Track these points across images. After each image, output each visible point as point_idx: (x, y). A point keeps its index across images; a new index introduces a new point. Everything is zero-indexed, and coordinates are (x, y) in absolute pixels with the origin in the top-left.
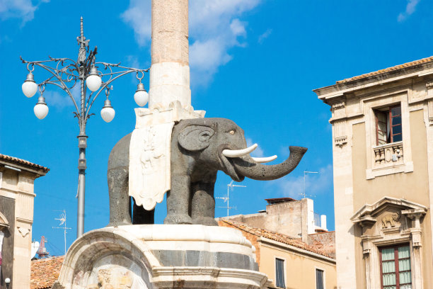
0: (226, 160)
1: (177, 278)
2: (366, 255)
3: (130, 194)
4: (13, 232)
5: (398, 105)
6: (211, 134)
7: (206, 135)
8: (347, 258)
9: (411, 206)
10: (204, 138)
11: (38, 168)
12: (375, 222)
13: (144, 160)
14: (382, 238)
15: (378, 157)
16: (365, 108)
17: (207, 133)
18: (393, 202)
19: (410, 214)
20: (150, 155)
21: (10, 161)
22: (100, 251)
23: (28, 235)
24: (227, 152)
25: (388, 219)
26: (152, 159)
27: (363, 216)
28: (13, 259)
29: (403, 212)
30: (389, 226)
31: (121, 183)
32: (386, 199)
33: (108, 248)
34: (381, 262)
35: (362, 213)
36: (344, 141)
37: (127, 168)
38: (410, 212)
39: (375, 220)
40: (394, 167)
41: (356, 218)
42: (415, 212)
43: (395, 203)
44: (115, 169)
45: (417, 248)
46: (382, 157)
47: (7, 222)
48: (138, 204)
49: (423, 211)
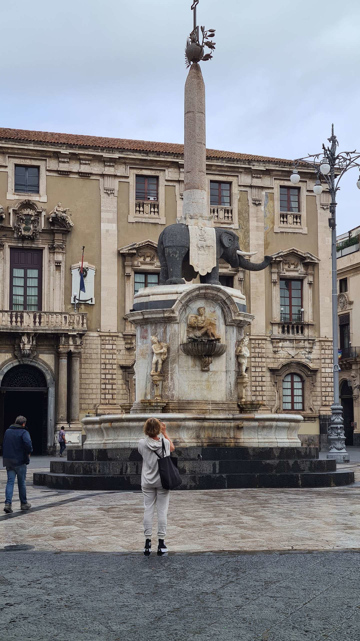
0: (238, 255)
3: (190, 264)
7: (230, 240)
13: (200, 246)
17: (231, 238)
20: (203, 244)
24: (238, 251)
26: (204, 246)
44: (180, 246)
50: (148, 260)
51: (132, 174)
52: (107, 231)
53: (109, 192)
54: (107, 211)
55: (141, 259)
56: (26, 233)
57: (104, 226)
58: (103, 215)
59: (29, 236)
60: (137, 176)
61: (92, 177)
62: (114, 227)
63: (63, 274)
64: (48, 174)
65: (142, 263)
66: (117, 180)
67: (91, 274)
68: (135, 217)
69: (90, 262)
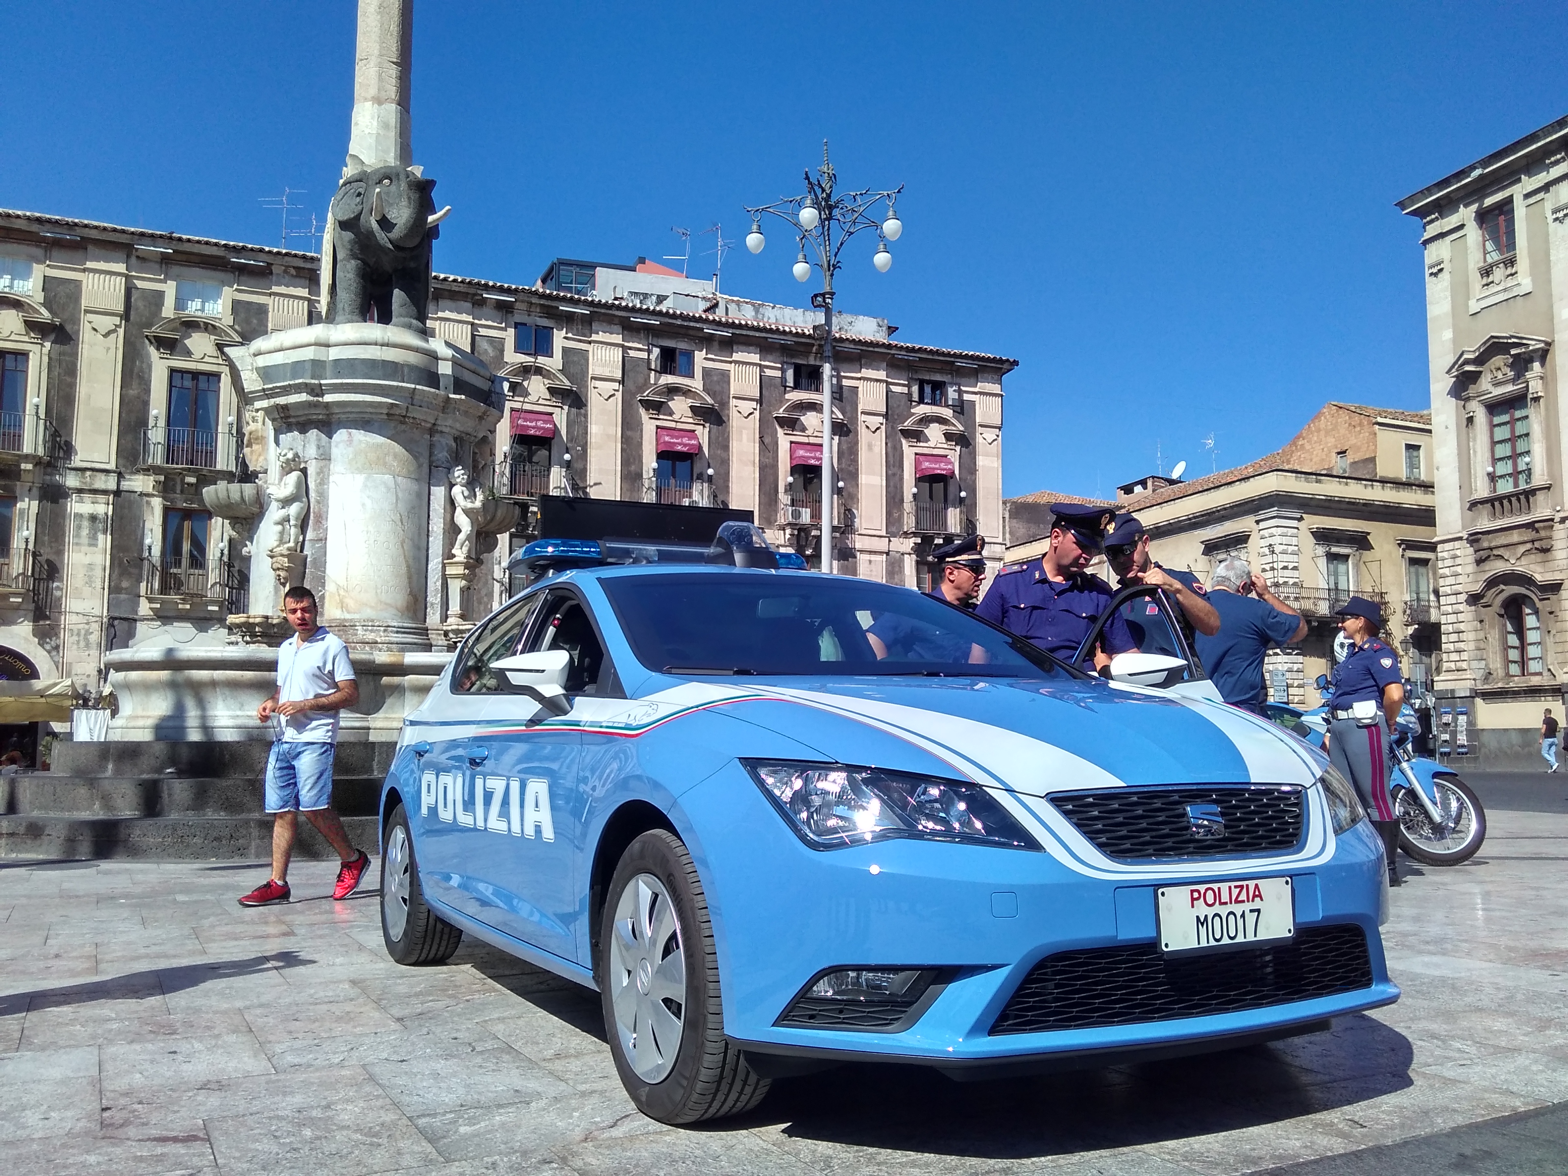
1: (275, 401)
2: (1470, 420)
4: (975, 439)
5: (1510, 200)
8: (1447, 428)
9: (1525, 341)
11: (1001, 361)
12: (1481, 372)
14: (1491, 393)
15: (1485, 281)
16: (1466, 214)
18: (1501, 341)
19: (1524, 353)
21: (960, 356)
23: (995, 442)
25: (1497, 366)
27: (1464, 364)
28: (976, 470)
29: (1513, 352)
30: (1500, 376)
32: (1492, 337)
34: (1492, 426)
35: (1460, 362)
36: (1439, 267)
38: (1523, 350)
39: (1481, 369)
40: (1505, 290)
41: (1454, 370)
42: (1531, 348)
43: (1505, 341)
45: (1536, 399)
46: (1490, 279)
47: (962, 428)
49: (1542, 345)
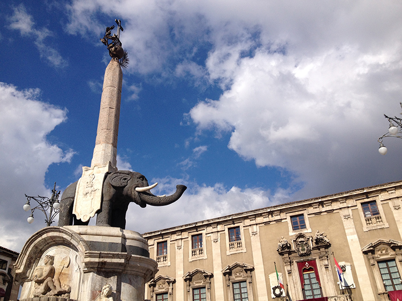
0: (136, 193)
1: (101, 260)
2: (152, 297)
5: (166, 241)
6: (128, 179)
7: (125, 179)
9: (169, 278)
10: (124, 181)
12: (156, 285)
13: (85, 193)
14: (158, 291)
16: (154, 242)
17: (127, 178)
18: (163, 277)
19: (169, 281)
20: (90, 190)
22: (48, 243)
24: (137, 189)
25: (161, 283)
26: (90, 192)
29: (166, 280)
30: (161, 286)
31: (69, 207)
32: (160, 276)
33: (54, 241)
37: (74, 198)
44: (66, 199)
45: (170, 294)
48: (78, 218)
49: (173, 280)
50: (384, 252)
51: (359, 203)
52: (352, 240)
53: (347, 217)
54: (348, 229)
55: (379, 252)
56: (304, 252)
57: (349, 238)
58: (347, 231)
59: (305, 253)
60: (362, 204)
61: (335, 212)
62: (355, 237)
63: (331, 272)
64: (309, 216)
65: (380, 255)
66: (350, 209)
67: (348, 269)
68: (367, 228)
69: (346, 261)
